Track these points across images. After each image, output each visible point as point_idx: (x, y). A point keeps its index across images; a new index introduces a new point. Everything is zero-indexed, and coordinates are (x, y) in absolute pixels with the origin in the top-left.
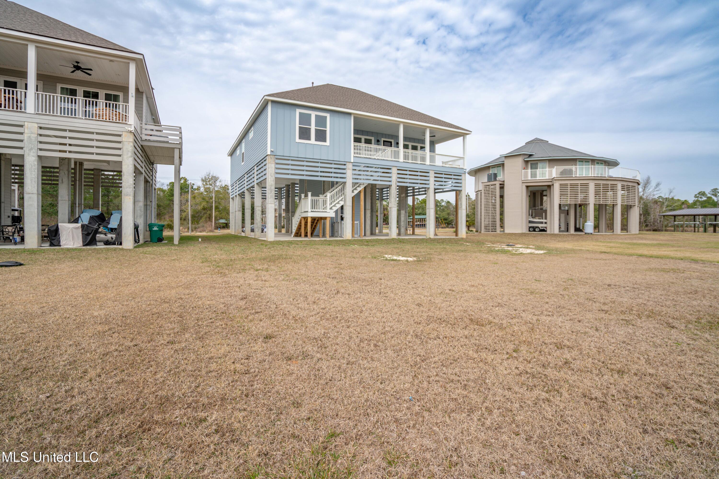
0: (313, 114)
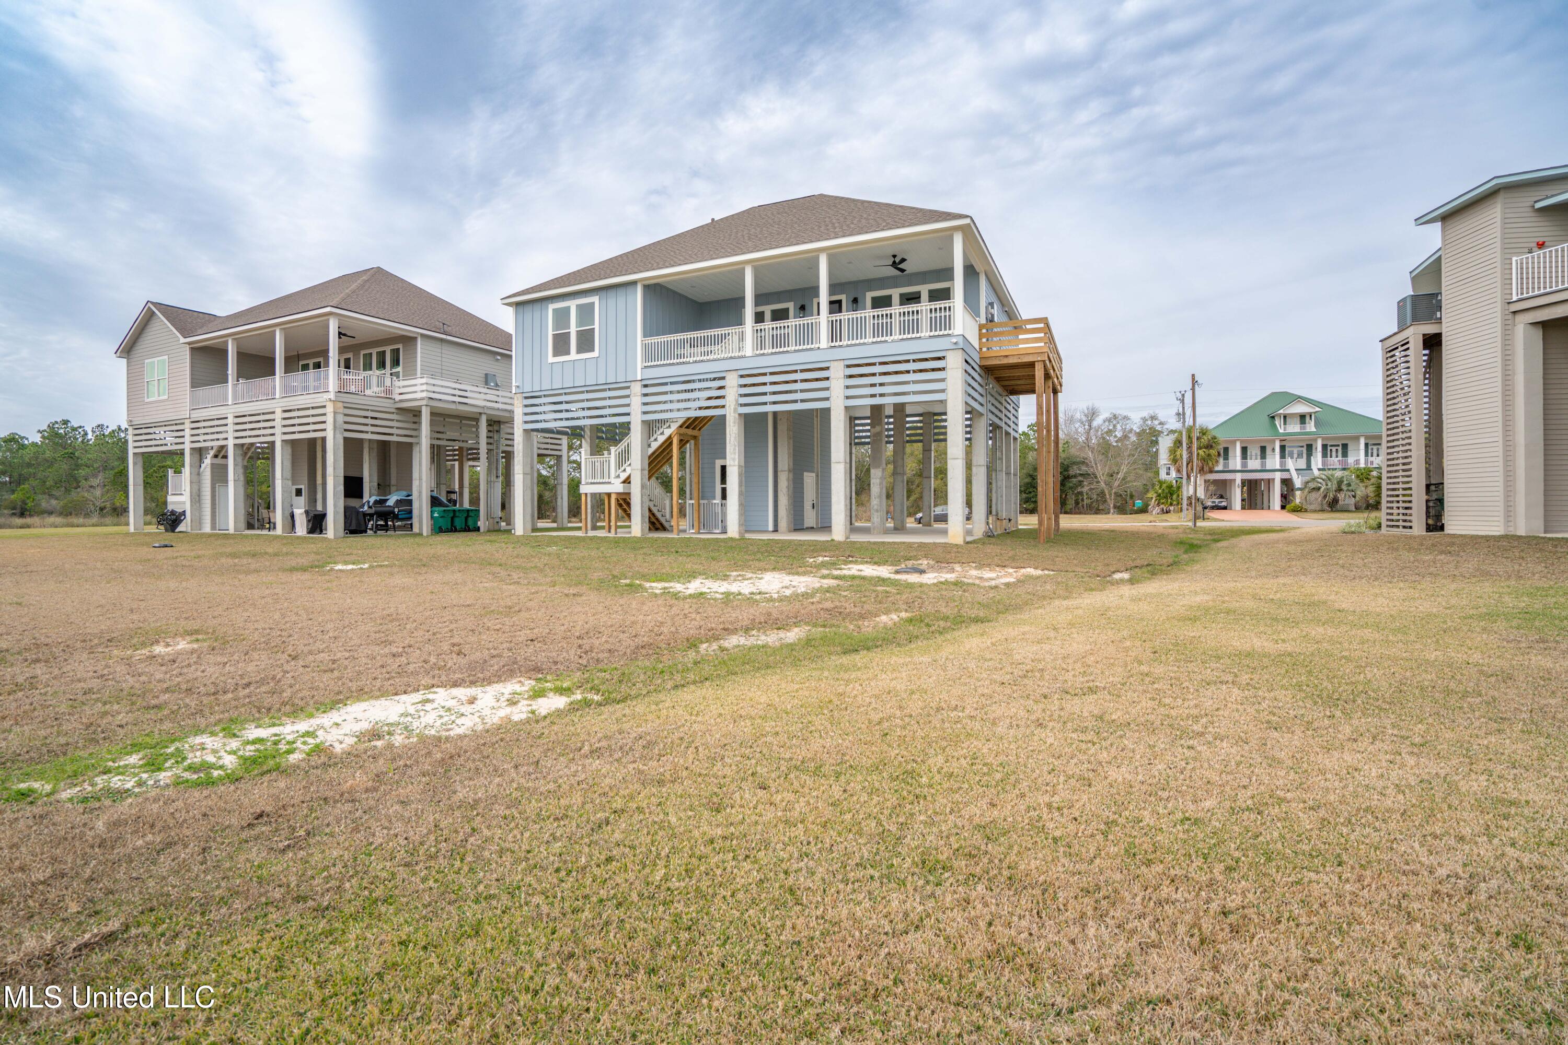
0: (573, 305)
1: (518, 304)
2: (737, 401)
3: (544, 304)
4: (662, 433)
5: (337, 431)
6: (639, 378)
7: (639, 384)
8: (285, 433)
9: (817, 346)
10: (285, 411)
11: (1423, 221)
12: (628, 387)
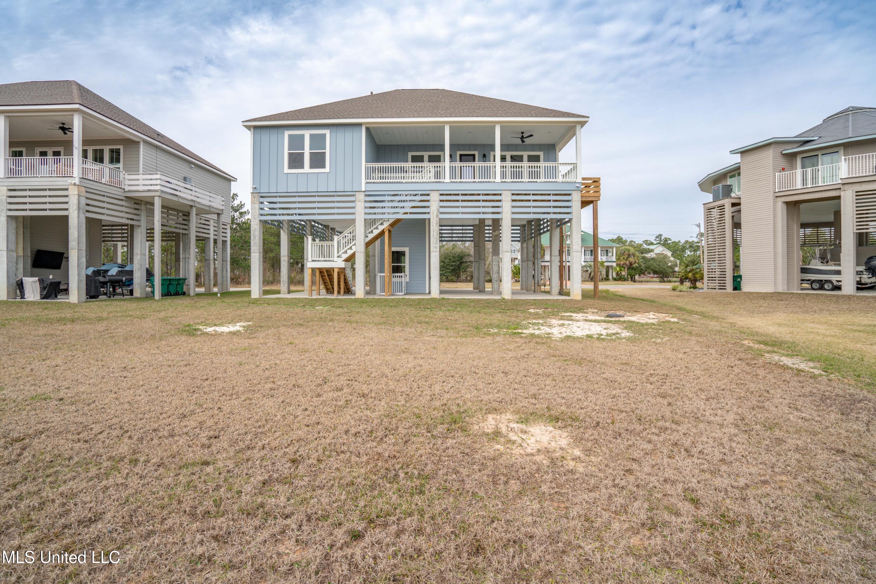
0: (307, 134)
1: (256, 127)
2: (438, 210)
3: (280, 130)
4: (377, 228)
5: (81, 212)
6: (363, 189)
7: (363, 194)
8: (10, 210)
9: (493, 180)
10: (10, 190)
11: (732, 152)
12: (354, 195)
